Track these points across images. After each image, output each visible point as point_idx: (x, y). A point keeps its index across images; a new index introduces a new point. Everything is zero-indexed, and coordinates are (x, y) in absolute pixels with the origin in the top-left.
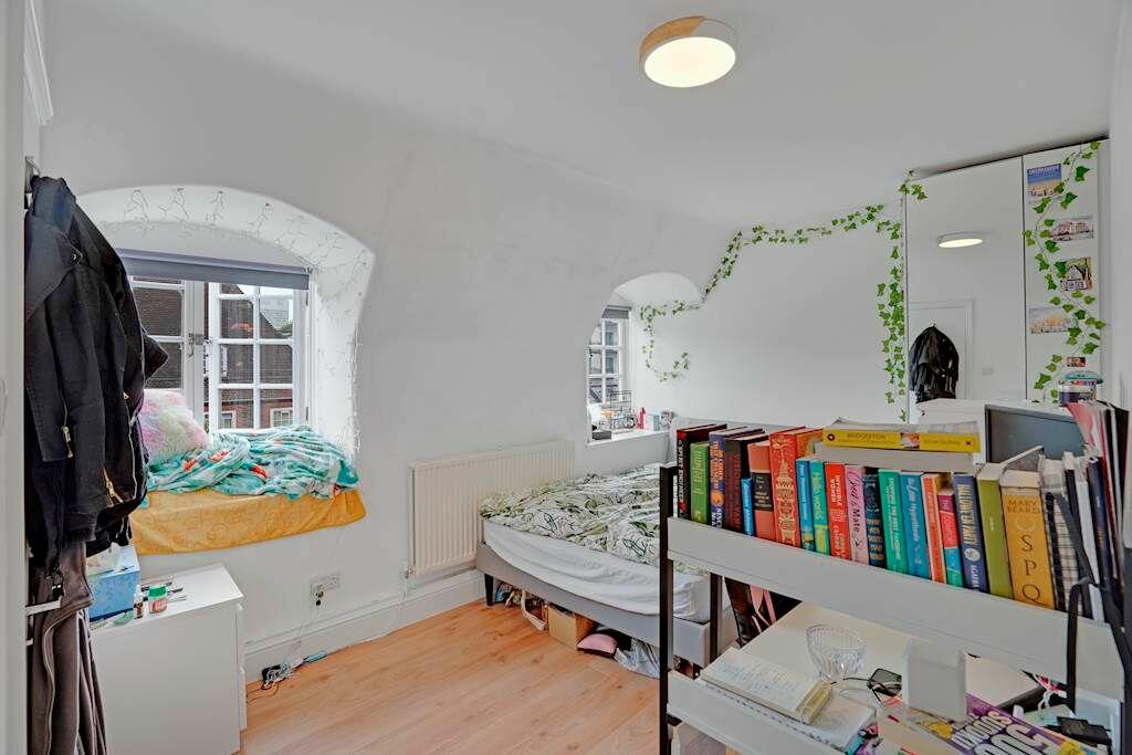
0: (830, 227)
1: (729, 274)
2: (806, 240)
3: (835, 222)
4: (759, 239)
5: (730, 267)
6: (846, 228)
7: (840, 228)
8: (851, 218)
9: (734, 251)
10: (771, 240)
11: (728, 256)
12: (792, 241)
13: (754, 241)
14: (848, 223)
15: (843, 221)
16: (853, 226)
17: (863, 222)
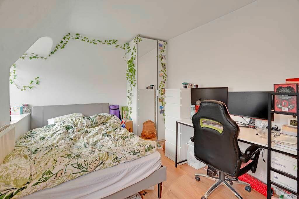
0: (104, 42)
1: (63, 47)
2: (96, 43)
3: (106, 41)
4: (78, 38)
5: (64, 45)
6: (108, 44)
7: (106, 43)
8: (110, 41)
9: (66, 40)
10: (82, 40)
11: (63, 40)
12: (91, 42)
13: (76, 38)
14: (109, 42)
15: (108, 41)
16: (110, 44)
17: (113, 43)
